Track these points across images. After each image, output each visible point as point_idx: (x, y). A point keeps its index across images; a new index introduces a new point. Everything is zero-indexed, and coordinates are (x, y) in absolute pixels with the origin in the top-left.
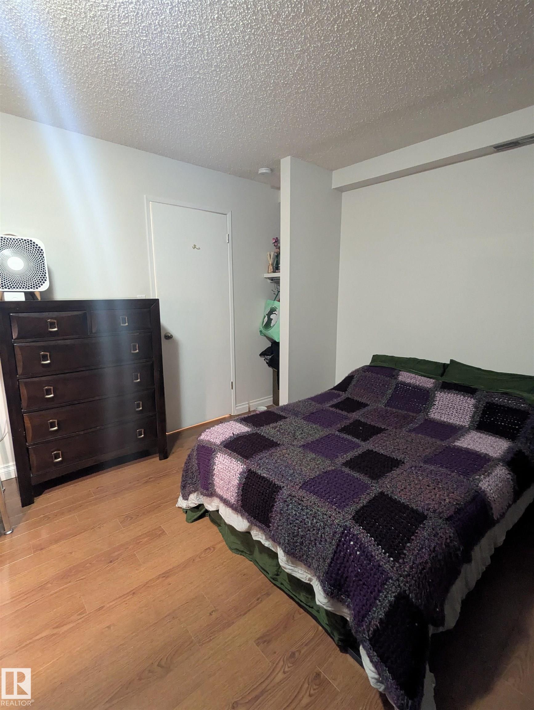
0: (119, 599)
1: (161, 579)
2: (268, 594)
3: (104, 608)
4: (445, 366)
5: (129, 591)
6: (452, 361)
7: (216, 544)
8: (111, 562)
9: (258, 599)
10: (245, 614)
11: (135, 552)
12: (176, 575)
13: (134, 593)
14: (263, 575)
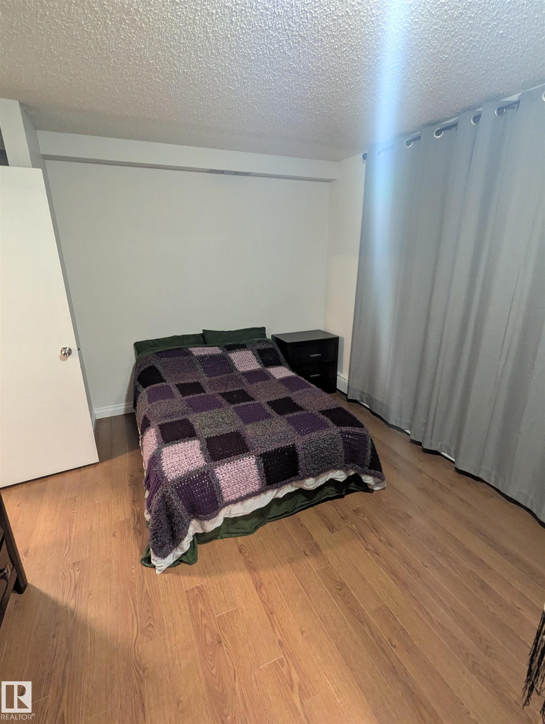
0: (275, 627)
1: (263, 591)
2: (299, 520)
3: (282, 640)
4: (202, 335)
5: (267, 619)
6: (203, 330)
7: (237, 543)
8: (220, 642)
9: (302, 526)
10: (311, 535)
11: (216, 616)
12: (262, 576)
13: (271, 613)
14: (282, 519)
